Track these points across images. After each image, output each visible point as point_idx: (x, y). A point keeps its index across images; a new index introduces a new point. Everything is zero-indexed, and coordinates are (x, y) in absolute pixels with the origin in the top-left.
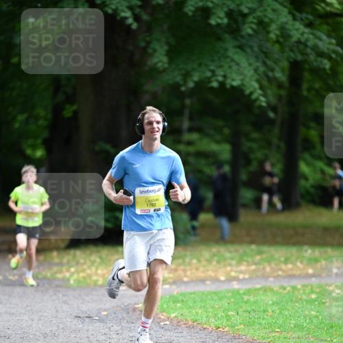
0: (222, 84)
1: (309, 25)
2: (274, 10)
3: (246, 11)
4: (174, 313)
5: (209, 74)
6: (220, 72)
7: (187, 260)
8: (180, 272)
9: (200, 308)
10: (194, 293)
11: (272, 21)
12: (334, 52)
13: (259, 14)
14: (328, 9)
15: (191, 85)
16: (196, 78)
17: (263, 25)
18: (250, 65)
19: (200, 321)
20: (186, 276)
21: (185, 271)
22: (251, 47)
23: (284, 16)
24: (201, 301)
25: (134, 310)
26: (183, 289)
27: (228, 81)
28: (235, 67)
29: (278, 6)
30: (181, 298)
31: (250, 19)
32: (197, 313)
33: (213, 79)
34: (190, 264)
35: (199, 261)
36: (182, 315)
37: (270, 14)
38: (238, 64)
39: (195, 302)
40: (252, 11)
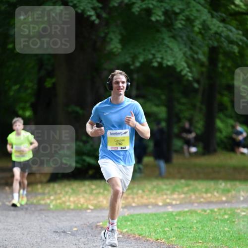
0: (160, 64)
1: (223, 21)
2: (198, 11)
3: (177, 11)
4: (125, 229)
5: (151, 57)
6: (159, 55)
7: (135, 190)
8: (130, 200)
9: (144, 225)
10: (140, 214)
11: (196, 18)
12: (241, 40)
13: (187, 13)
14: (237, 9)
15: (138, 64)
16: (141, 60)
17: (189, 21)
18: (180, 50)
19: (144, 235)
20: (134, 202)
21: (133, 198)
22: (181, 37)
23: (205, 15)
24: (145, 220)
25: (97, 227)
26: (132, 211)
27: (165, 62)
28: (169, 52)
29: (200, 8)
30: (130, 218)
31: (181, 17)
32: (142, 229)
33: (154, 60)
34: (137, 194)
35: (144, 191)
36: (131, 230)
37: (195, 14)
38: (171, 49)
39: (140, 221)
40: (182, 11)
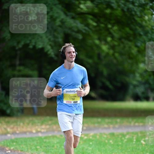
0: (34, 47)
4: (12, 147)
7: (18, 123)
8: (15, 129)
10: (22, 138)
11: (57, 18)
14: (82, 11)
15: (20, 46)
18: (47, 37)
20: (18, 130)
24: (25, 142)
26: (16, 136)
30: (15, 140)
33: (30, 44)
34: (19, 125)
36: (16, 148)
37: (56, 15)
38: (41, 37)
39: (22, 142)
